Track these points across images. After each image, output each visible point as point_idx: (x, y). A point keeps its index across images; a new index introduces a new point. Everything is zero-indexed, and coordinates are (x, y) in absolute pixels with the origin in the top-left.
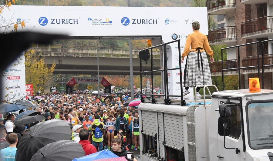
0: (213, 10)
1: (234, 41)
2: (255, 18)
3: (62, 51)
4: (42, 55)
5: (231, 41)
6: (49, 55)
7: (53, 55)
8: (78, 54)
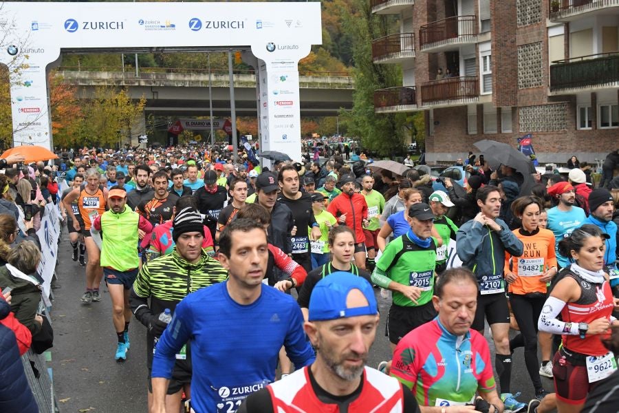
0: (379, 7)
1: (410, 56)
2: (442, 18)
3: (157, 77)
4: (126, 83)
5: (406, 56)
6: (137, 84)
7: (143, 84)
8: (184, 82)
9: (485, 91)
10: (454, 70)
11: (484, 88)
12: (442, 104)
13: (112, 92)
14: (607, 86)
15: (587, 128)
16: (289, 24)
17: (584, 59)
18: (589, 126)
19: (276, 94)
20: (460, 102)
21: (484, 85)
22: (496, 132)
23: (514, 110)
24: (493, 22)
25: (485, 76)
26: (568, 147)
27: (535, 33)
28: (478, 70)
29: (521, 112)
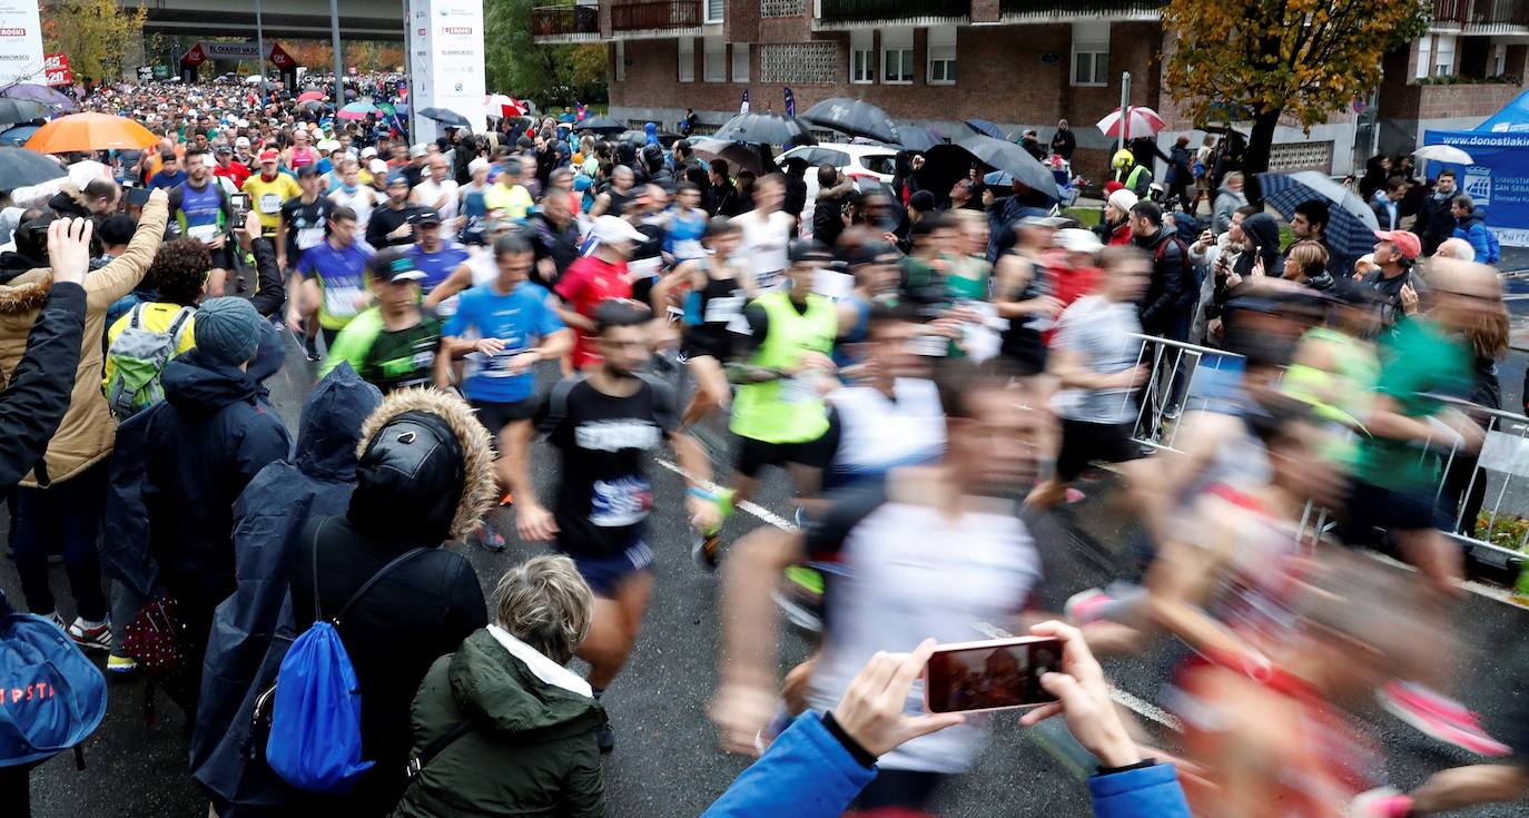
9: (710, 18)
11: (710, 14)
12: (646, 35)
14: (891, 24)
15: (864, 81)
18: (868, 79)
19: (444, 14)
20: (674, 33)
21: (710, 10)
22: (724, 80)
23: (754, 49)
29: (764, 54)
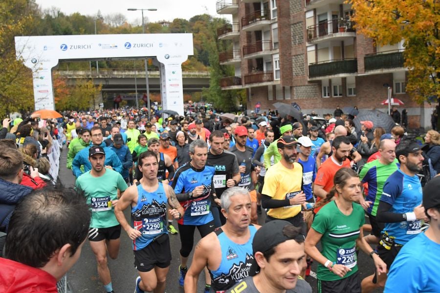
0: (222, 36)
1: (238, 61)
2: (254, 42)
3: (108, 73)
4: (92, 76)
5: (236, 61)
6: (97, 77)
7: (101, 77)
8: (122, 75)
9: (276, 78)
10: (260, 67)
12: (255, 85)
13: (85, 81)
14: (336, 76)
15: (327, 97)
16: (176, 44)
17: (325, 62)
19: (170, 80)
20: (264, 84)
21: (276, 75)
22: (282, 99)
23: (291, 88)
24: (279, 43)
25: (276, 71)
26: (318, 106)
27: (301, 49)
28: (273, 68)
29: (294, 89)
